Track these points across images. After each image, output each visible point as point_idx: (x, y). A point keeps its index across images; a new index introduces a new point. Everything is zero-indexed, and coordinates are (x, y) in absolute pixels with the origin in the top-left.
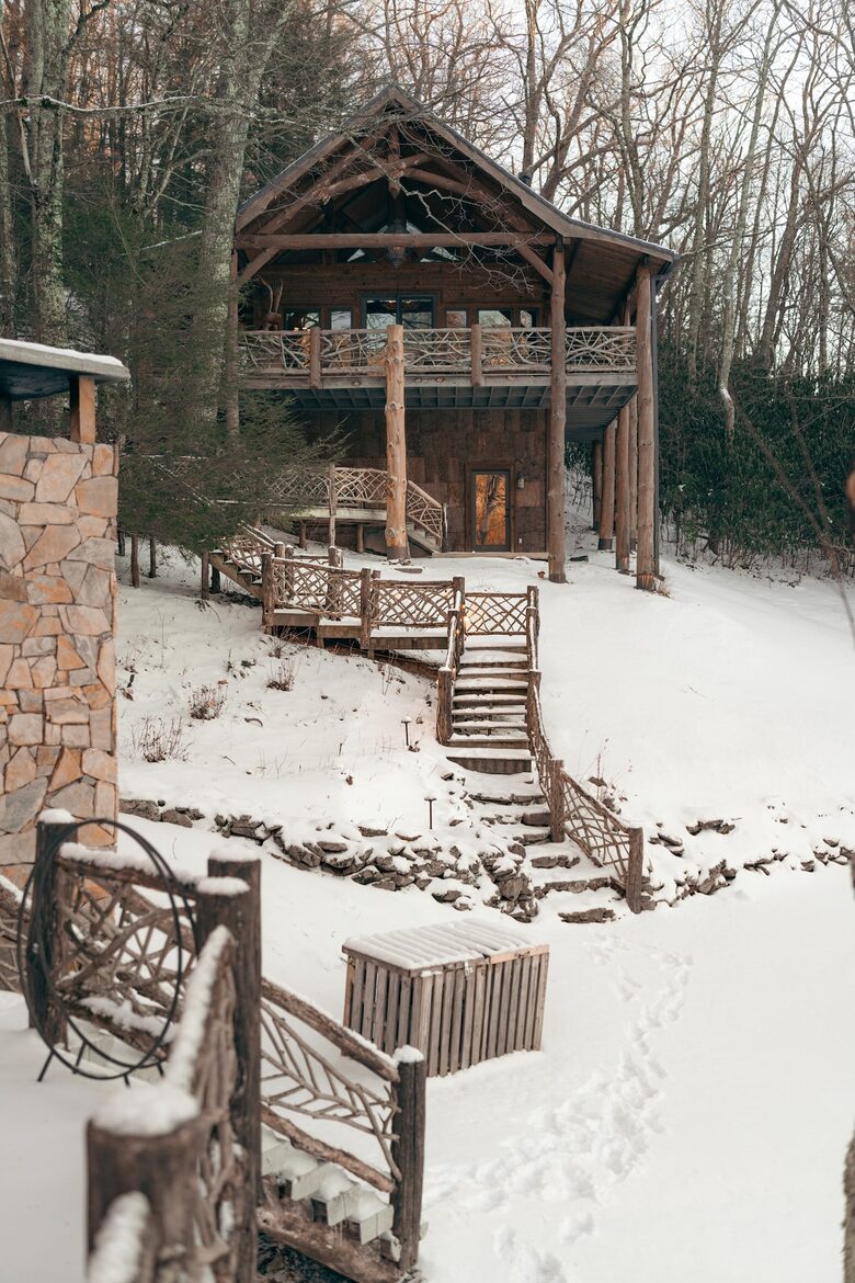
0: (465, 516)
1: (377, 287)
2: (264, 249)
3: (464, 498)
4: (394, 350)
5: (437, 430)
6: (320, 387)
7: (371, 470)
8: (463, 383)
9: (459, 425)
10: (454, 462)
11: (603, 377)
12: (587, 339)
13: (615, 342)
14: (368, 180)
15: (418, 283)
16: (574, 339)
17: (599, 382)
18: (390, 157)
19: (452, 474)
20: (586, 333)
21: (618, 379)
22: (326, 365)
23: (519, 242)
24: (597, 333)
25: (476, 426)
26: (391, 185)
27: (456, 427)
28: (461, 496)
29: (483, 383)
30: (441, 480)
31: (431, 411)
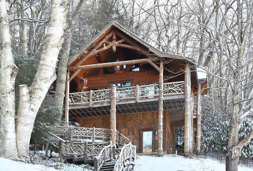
0: (139, 144)
1: (114, 80)
2: (77, 70)
3: (139, 139)
4: (113, 94)
5: (131, 120)
6: (92, 107)
7: (106, 129)
8: (133, 102)
9: (138, 118)
10: (136, 129)
11: (175, 96)
12: (170, 86)
13: (178, 86)
14: (107, 48)
15: (127, 78)
16: (166, 86)
17: (173, 98)
18: (113, 41)
19: (136, 132)
20: (169, 85)
21: (179, 97)
22: (94, 100)
23: (149, 61)
24: (172, 84)
25: (143, 117)
26: (113, 49)
27: (137, 119)
28: (139, 138)
29: (139, 101)
30: (132, 134)
31: (130, 114)
